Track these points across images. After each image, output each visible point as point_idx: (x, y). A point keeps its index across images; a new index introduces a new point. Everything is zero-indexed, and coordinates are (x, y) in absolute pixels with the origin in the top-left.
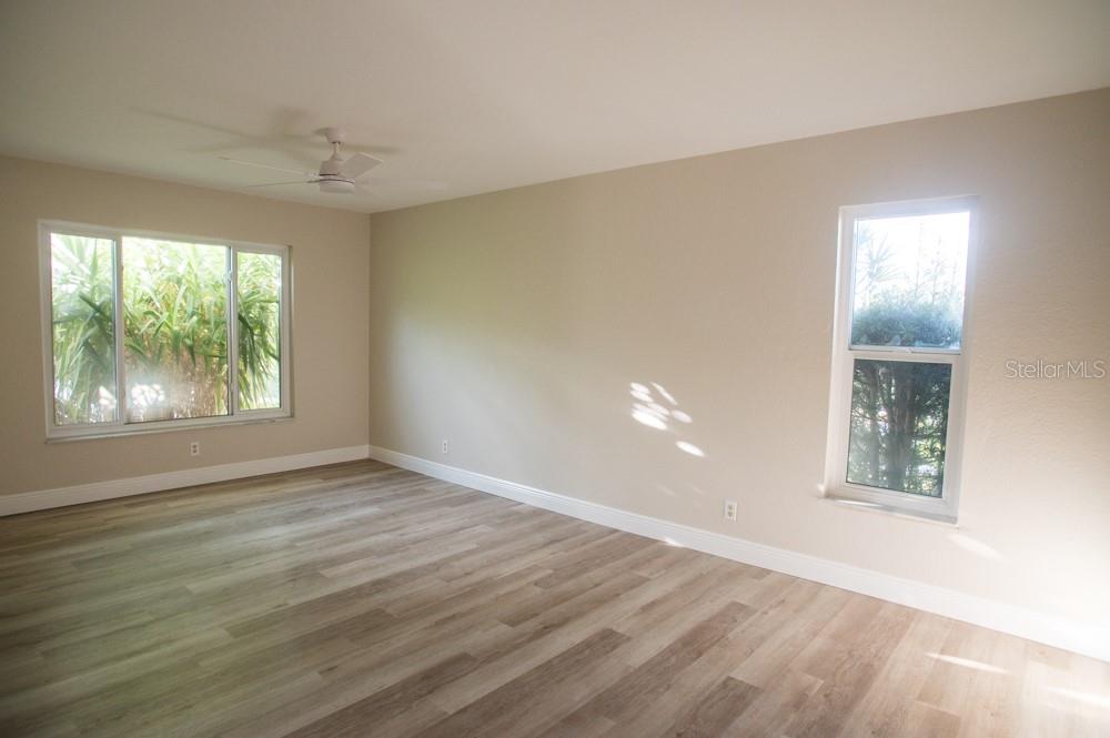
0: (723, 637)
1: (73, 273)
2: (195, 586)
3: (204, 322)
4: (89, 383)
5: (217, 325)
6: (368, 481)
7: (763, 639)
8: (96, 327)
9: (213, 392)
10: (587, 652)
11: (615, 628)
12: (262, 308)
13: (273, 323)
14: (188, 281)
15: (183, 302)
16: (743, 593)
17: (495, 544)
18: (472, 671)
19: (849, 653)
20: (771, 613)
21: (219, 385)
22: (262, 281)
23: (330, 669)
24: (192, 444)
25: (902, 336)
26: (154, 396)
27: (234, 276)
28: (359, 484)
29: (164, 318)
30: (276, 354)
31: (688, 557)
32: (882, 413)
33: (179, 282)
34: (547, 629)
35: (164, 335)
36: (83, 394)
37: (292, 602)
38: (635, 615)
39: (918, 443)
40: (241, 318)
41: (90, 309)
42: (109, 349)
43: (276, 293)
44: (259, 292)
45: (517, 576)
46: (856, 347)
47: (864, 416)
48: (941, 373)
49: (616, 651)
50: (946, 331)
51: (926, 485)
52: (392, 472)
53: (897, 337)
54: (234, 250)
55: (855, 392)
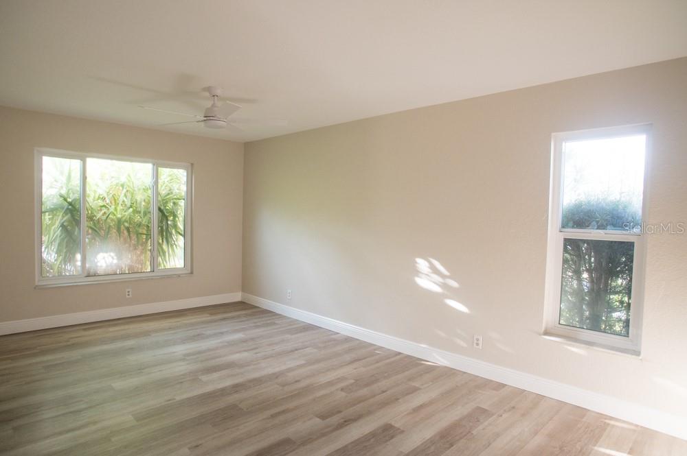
0: (469, 432)
1: (56, 181)
2: (119, 384)
3: (136, 212)
4: (65, 250)
5: (145, 214)
6: (239, 317)
7: (498, 435)
8: (69, 215)
9: (142, 257)
10: (372, 440)
11: (393, 423)
12: (174, 203)
13: (181, 213)
14: (128, 186)
15: (125, 199)
16: (485, 400)
17: (318, 361)
18: (291, 452)
19: (561, 448)
20: (503, 415)
21: (146, 253)
22: (175, 187)
23: (197, 446)
24: (127, 290)
25: (597, 222)
26: (111, 259)
27: (156, 183)
28: (233, 318)
29: (112, 209)
30: (183, 233)
31: (449, 373)
32: (585, 275)
33: (123, 186)
34: (347, 422)
35: (112, 220)
36: (61, 257)
37: (178, 398)
38: (408, 414)
39: (611, 297)
40: (160, 209)
41: (66, 204)
42: (77, 229)
43: (183, 194)
44: (172, 193)
45: (330, 384)
46: (564, 230)
47: (572, 278)
48: (627, 248)
49: (393, 440)
50: (630, 218)
51: (618, 328)
52: (254, 310)
53: (594, 223)
54: (157, 165)
55: (565, 261)
